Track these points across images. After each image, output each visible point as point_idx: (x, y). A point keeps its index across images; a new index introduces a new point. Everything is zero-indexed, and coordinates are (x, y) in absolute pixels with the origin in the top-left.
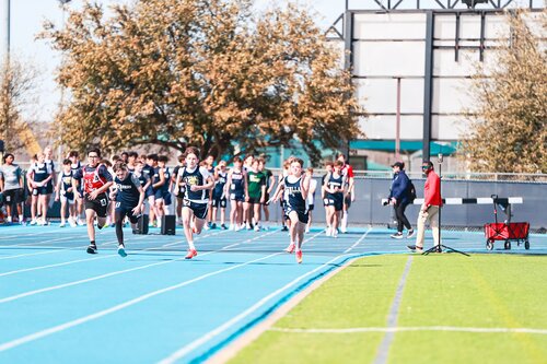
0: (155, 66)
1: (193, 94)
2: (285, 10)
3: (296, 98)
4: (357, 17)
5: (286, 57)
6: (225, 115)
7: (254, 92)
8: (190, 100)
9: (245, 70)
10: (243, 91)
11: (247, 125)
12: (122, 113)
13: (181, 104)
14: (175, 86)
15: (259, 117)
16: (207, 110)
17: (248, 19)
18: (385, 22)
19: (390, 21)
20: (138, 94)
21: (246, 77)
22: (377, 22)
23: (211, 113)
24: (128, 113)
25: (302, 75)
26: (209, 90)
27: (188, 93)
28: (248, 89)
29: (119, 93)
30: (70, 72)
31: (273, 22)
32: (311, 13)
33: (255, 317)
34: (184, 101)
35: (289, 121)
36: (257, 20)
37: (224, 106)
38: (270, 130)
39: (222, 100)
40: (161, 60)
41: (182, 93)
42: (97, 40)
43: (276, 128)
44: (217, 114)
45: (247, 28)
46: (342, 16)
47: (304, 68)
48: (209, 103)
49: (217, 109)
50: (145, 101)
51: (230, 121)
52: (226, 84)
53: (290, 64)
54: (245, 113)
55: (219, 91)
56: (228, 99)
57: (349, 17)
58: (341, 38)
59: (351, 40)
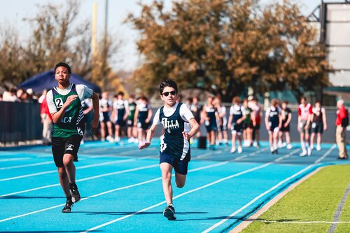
0: (198, 41)
1: (221, 57)
2: (281, 4)
3: (287, 60)
4: (329, 7)
5: (281, 33)
6: (241, 71)
7: (260, 56)
8: (219, 61)
9: (256, 42)
10: (253, 55)
11: (255, 77)
12: (176, 69)
13: (213, 65)
14: (210, 53)
15: (263, 72)
16: (230, 68)
17: (257, 9)
18: (347, 10)
20: (186, 58)
23: (233, 70)
24: (180, 69)
25: (291, 45)
26: (230, 55)
27: (217, 57)
28: (257, 55)
31: (273, 11)
32: (299, 5)
33: (248, 211)
34: (215, 62)
35: (283, 74)
36: (263, 9)
37: (240, 65)
38: (270, 81)
39: (239, 61)
40: (202, 37)
41: (214, 57)
42: (160, 23)
43: (274, 79)
44: (236, 70)
45: (256, 15)
46: (319, 7)
47: (293, 40)
48: (231, 63)
49: (236, 67)
51: (244, 75)
52: (242, 51)
53: (284, 38)
54: (254, 70)
55: (238, 55)
56: (243, 61)
57: (323, 7)
58: (318, 20)
59: (325, 22)
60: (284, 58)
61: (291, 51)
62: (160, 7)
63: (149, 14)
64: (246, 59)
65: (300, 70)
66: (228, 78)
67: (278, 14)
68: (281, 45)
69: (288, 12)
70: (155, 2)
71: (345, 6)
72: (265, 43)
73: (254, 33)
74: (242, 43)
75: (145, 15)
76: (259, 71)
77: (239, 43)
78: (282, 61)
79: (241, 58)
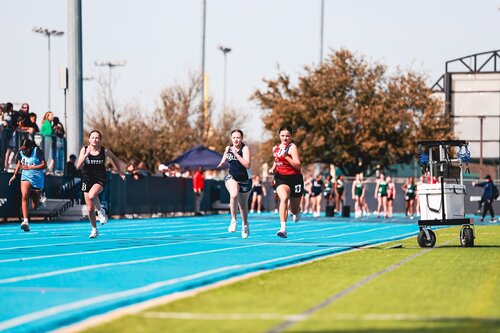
0: (325, 115)
1: (348, 132)
2: (406, 77)
3: (414, 133)
4: (454, 77)
5: (406, 106)
6: (369, 145)
7: (387, 130)
8: (346, 135)
9: (381, 116)
10: (380, 130)
11: (384, 151)
12: (304, 145)
13: (340, 139)
14: (337, 127)
15: (390, 146)
16: (357, 143)
17: (382, 82)
18: (472, 80)
19: (475, 80)
20: (314, 132)
21: (382, 121)
22: (467, 80)
23: (360, 144)
25: (418, 118)
27: (345, 132)
28: (384, 129)
29: (303, 132)
30: (272, 120)
31: (398, 84)
34: (342, 137)
35: (410, 147)
36: (387, 82)
37: (368, 139)
38: (398, 154)
39: (366, 136)
40: (328, 111)
41: (342, 132)
42: (285, 97)
43: (402, 153)
44: (364, 144)
45: (381, 87)
46: (443, 76)
47: (419, 113)
48: (358, 137)
49: (363, 141)
50: (319, 136)
51: (372, 148)
52: (369, 125)
53: (410, 111)
54: (381, 144)
55: (365, 129)
56: (371, 135)
57: (448, 77)
58: (443, 90)
59: (449, 92)
60: (410, 131)
61: (417, 124)
62: (286, 83)
63: (276, 90)
64: (373, 133)
67: (403, 88)
68: (407, 119)
69: (413, 85)
70: (281, 78)
71: (470, 76)
72: (391, 117)
73: (380, 107)
74: (369, 117)
75: (272, 90)
76: (386, 145)
77: (366, 117)
78: (408, 134)
79: (368, 132)
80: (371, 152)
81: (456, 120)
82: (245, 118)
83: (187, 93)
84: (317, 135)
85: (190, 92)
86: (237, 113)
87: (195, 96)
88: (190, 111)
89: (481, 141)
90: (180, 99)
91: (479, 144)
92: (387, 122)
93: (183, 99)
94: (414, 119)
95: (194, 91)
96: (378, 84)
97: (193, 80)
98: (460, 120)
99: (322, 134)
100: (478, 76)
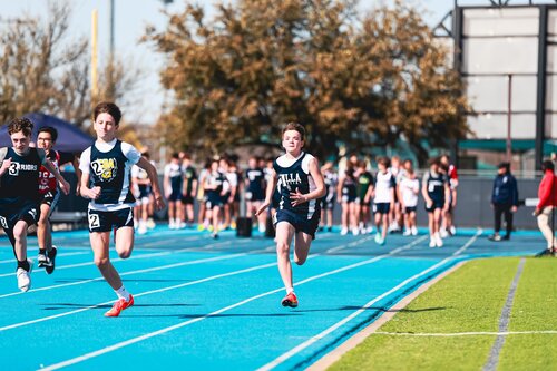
0: (258, 65)
1: (297, 93)
2: (392, 7)
3: (402, 97)
4: (467, 13)
5: (392, 55)
6: (330, 115)
7: (360, 90)
8: (295, 100)
9: (350, 68)
10: (349, 90)
11: (353, 125)
12: (224, 114)
13: (285, 105)
14: (279, 84)
15: (365, 117)
16: (312, 111)
17: (353, 18)
18: (495, 18)
19: (502, 17)
20: (240, 95)
21: (352, 76)
22: (487, 18)
23: (316, 113)
24: (230, 114)
25: (410, 72)
26: (313, 90)
27: (291, 92)
28: (355, 88)
29: (222, 94)
30: (171, 73)
31: (379, 19)
32: (419, 10)
34: (287, 101)
35: (396, 120)
36: (363, 16)
37: (330, 105)
38: (377, 131)
39: (326, 99)
40: (264, 60)
41: (286, 93)
42: (200, 41)
43: (383, 129)
44: (322, 114)
45: (352, 26)
46: (451, 13)
47: (411, 67)
48: (313, 103)
49: (322, 109)
50: (248, 102)
51: (335, 121)
52: (331, 82)
53: (397, 63)
54: (351, 113)
55: (325, 90)
56: (333, 98)
57: (459, 14)
58: (450, 35)
59: (460, 37)
60: (396, 93)
61: (409, 82)
62: (198, 15)
63: (181, 27)
64: (338, 95)
65: (425, 112)
66: (309, 128)
67: (386, 22)
68: (392, 73)
69: (404, 20)
70: (190, 7)
71: (491, 11)
72: (366, 70)
73: (348, 52)
74: (331, 70)
75: (175, 29)
76: (359, 115)
77: (326, 69)
78: (395, 98)
79: (329, 93)
80: (334, 126)
81: (470, 79)
82: (138, 72)
83: (47, 32)
84: (244, 98)
85: (51, 30)
86: (126, 66)
87: (59, 37)
88: (52, 60)
89: (510, 113)
90: (36, 42)
91: (505, 117)
92: (359, 77)
93: (40, 42)
94: (404, 75)
95: (57, 30)
96: (347, 21)
97: (54, 10)
98: (477, 80)
99: (255, 98)
100: (505, 12)
